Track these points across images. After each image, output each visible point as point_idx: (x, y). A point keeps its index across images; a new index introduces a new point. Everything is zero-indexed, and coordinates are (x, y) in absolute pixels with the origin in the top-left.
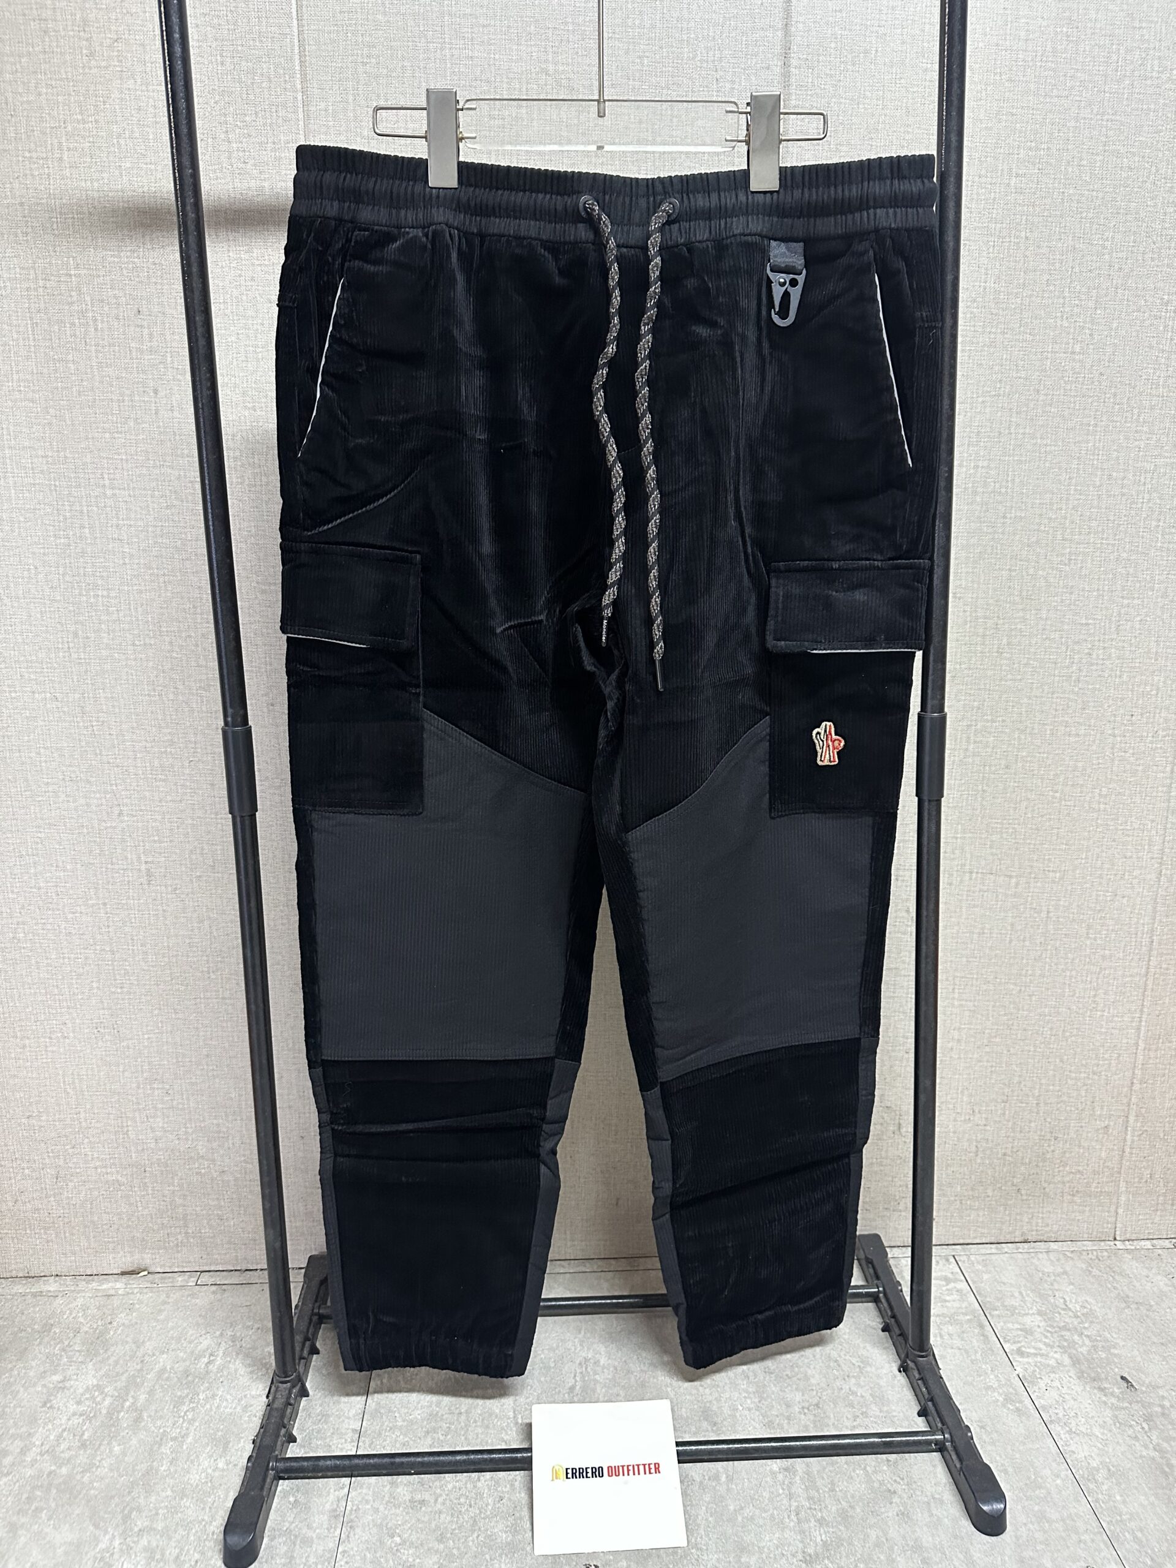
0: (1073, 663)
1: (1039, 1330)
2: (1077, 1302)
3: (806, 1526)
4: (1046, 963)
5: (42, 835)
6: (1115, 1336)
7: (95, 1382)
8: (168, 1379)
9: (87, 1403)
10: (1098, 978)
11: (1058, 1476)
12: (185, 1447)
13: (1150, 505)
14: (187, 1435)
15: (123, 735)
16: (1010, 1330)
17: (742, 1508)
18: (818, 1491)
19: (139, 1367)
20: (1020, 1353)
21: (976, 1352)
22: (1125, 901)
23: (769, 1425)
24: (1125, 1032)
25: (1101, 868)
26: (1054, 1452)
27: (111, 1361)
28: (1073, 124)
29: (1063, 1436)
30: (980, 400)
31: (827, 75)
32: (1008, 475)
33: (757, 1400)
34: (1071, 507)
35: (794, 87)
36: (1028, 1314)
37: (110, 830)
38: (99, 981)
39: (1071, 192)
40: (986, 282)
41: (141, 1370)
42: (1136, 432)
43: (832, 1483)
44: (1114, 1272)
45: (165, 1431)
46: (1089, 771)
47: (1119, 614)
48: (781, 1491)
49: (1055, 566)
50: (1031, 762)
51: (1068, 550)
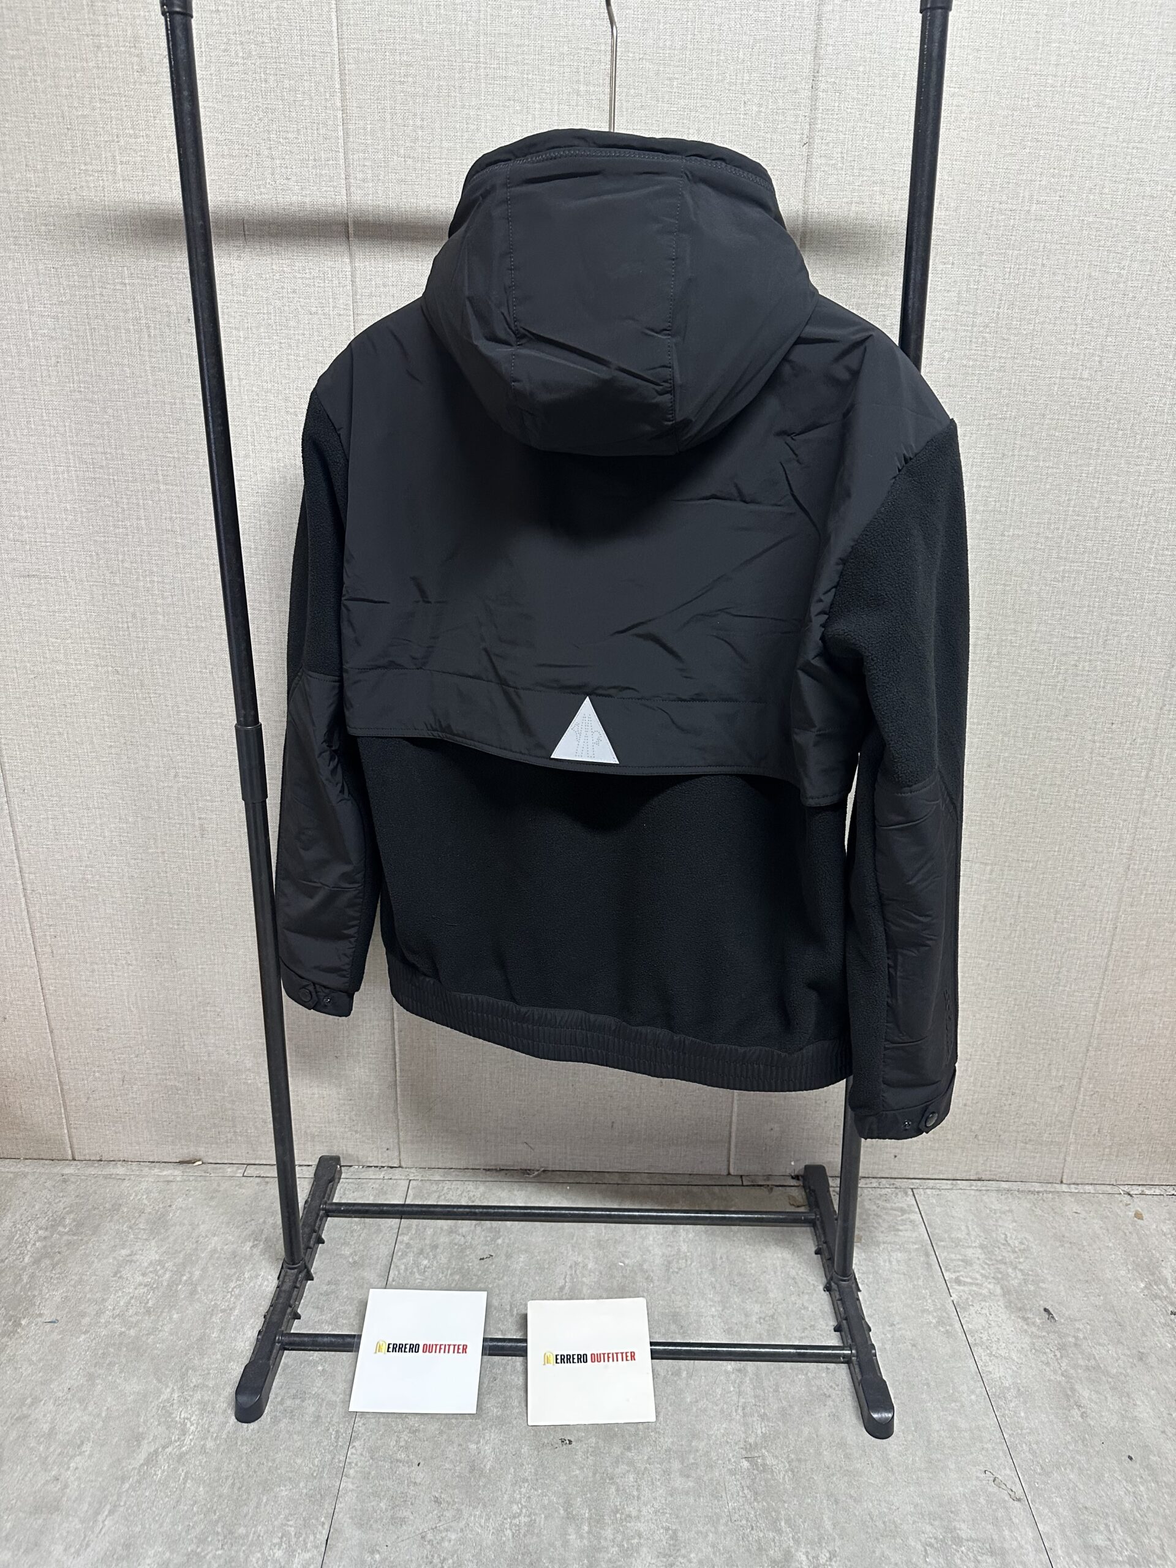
0: (1059, 673)
1: (978, 1262)
2: (1016, 1238)
3: (750, 1420)
4: (1014, 942)
5: (107, 791)
6: (1045, 1271)
7: (157, 1257)
8: (219, 1258)
9: (151, 1275)
10: (1062, 958)
11: (973, 1392)
12: (232, 1318)
13: (1146, 527)
14: (233, 1309)
15: (178, 707)
16: (952, 1260)
17: (697, 1402)
18: (764, 1391)
19: (194, 1246)
20: (958, 1281)
21: (919, 1278)
22: (1092, 891)
23: (729, 1331)
24: (1085, 1005)
25: (1073, 860)
26: (973, 1371)
27: (171, 1239)
28: (1098, 152)
29: (983, 1358)
30: (987, 422)
31: (853, 99)
32: (1009, 495)
33: (720, 1309)
34: (1068, 527)
35: (821, 111)
36: (969, 1247)
37: (166, 789)
38: (158, 918)
39: (1091, 220)
40: (999, 308)
41: (196, 1249)
42: (1138, 457)
43: (777, 1385)
44: (1055, 1213)
45: (216, 1304)
46: (1067, 772)
47: (1108, 630)
48: (732, 1389)
49: (1049, 582)
50: (1012, 762)
51: (1062, 568)
